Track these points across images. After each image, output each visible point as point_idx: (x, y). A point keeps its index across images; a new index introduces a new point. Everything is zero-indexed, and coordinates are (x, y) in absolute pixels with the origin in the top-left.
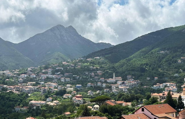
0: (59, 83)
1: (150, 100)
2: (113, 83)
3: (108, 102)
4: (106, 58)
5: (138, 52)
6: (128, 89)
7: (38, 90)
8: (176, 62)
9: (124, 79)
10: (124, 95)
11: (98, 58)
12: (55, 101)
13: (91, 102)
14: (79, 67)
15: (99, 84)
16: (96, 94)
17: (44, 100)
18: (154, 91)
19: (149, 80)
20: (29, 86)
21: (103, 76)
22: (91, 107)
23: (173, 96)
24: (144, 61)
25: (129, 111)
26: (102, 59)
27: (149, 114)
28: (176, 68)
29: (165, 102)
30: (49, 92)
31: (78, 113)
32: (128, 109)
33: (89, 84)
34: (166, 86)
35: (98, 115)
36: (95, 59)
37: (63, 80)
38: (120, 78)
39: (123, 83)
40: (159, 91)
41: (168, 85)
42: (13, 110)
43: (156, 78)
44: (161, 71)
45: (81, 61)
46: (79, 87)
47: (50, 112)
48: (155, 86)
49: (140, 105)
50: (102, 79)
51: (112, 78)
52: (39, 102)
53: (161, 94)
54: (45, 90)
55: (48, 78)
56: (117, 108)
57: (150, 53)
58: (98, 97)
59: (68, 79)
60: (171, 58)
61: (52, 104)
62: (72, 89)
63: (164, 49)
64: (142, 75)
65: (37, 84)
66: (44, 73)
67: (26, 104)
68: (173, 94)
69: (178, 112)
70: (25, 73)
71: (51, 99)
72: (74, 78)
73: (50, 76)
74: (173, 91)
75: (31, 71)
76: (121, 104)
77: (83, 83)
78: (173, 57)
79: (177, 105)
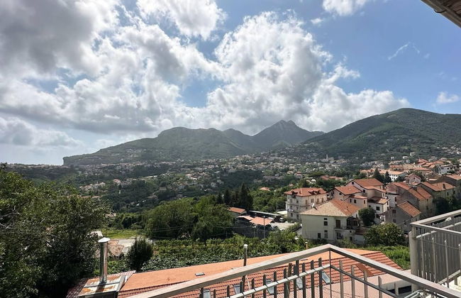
0: (284, 163)
1: (359, 175)
2: (326, 163)
3: (323, 177)
4: (320, 143)
5: (348, 137)
6: (339, 167)
7: (268, 168)
8: (382, 143)
9: (336, 159)
10: (336, 171)
11: (313, 143)
12: (281, 176)
13: (309, 177)
14: (298, 151)
15: (315, 163)
16: (313, 171)
17: (273, 176)
18: (362, 168)
19: (358, 160)
20: (262, 166)
21: (318, 157)
22: (309, 181)
23: (380, 172)
25: (341, 184)
26: (316, 144)
27: (359, 187)
28: (382, 149)
29: (373, 177)
31: (300, 185)
32: (340, 182)
33: (307, 164)
35: (315, 187)
36: (311, 144)
37: (286, 161)
38: (332, 158)
39: (335, 162)
40: (367, 168)
41: (376, 163)
42: (252, 182)
43: (364, 158)
45: (299, 146)
46: (299, 166)
47: (278, 183)
48: (363, 164)
49: (351, 180)
50: (318, 160)
51: (325, 158)
52: (270, 177)
53: (370, 171)
54: (273, 168)
55: (275, 159)
56: (330, 182)
58: (314, 173)
59: (290, 160)
60: (377, 140)
61: (279, 178)
62: (293, 167)
64: (351, 156)
65: (268, 164)
66: (272, 156)
67: (261, 178)
69: (386, 185)
70: (259, 157)
71: (278, 175)
73: (277, 158)
74: (380, 168)
75: (263, 155)
76: (334, 179)
77: (302, 162)
78: (380, 140)
79: (385, 180)
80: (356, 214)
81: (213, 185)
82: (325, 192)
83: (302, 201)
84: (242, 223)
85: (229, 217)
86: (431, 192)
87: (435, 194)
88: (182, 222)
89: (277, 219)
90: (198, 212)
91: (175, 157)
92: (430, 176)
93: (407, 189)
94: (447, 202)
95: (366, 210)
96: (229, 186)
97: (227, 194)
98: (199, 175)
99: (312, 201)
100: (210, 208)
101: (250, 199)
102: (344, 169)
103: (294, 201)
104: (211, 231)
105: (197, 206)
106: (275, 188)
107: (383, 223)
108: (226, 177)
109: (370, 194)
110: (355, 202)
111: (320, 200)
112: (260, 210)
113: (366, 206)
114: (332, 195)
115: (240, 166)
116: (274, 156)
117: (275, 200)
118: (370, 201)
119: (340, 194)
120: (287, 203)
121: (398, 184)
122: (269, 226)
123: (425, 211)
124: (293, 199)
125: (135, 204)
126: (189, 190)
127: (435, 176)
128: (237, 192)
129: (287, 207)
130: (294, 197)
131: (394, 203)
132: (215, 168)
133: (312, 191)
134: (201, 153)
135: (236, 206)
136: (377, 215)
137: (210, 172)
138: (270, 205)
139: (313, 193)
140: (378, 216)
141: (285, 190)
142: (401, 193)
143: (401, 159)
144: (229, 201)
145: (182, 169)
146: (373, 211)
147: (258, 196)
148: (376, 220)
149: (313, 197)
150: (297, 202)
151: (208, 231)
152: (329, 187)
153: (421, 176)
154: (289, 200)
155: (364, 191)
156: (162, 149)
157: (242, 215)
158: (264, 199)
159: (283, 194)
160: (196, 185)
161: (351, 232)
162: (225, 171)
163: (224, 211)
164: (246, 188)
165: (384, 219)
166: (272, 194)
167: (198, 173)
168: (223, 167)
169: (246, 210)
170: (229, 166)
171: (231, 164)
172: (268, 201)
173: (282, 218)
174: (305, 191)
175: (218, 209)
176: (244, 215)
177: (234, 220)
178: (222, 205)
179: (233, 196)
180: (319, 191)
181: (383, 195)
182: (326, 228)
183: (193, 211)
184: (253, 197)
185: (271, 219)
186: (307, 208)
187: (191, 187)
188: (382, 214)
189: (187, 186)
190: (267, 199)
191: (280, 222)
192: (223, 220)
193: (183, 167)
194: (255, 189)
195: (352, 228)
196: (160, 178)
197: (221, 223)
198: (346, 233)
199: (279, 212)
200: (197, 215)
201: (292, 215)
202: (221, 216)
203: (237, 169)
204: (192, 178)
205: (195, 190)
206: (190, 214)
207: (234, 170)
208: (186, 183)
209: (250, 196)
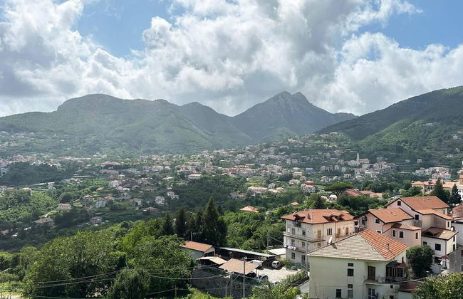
0: (284, 165)
1: (410, 190)
2: (356, 167)
3: (349, 191)
4: (348, 133)
5: (394, 125)
6: (378, 175)
7: (258, 174)
8: (450, 137)
9: (373, 161)
10: (371, 183)
11: (336, 133)
12: (279, 188)
13: (326, 190)
14: (309, 145)
15: (337, 167)
16: (333, 181)
17: (265, 186)
18: (416, 179)
19: (409, 163)
20: (248, 169)
21: (342, 156)
22: (326, 198)
23: (444, 186)
24: (402, 138)
25: (379, 204)
26: (341, 135)
27: (409, 210)
28: (449, 146)
29: (432, 194)
30: (271, 177)
31: (309, 204)
32: (377, 201)
33: (323, 168)
34: (433, 172)
35: (335, 208)
36: (332, 135)
37: (288, 162)
38: (366, 160)
39: (371, 167)
40: (423, 178)
41: (437, 170)
42: (229, 197)
43: (419, 161)
44: (428, 151)
45: (312, 138)
46: (309, 171)
47: (273, 201)
48: (417, 172)
49: (396, 197)
50: (341, 161)
51: (355, 159)
52: (260, 188)
53: (426, 183)
54: (266, 174)
55: (269, 159)
56: (361, 200)
57: (411, 125)
58: (335, 185)
59: (295, 161)
60: (442, 132)
61: (275, 191)
62: (300, 173)
63: (432, 120)
64: (398, 156)
65: (257, 166)
66: (264, 153)
67: (244, 191)
68: (444, 183)
69: (452, 207)
70: (242, 153)
71: (273, 185)
72: (303, 160)
73: (273, 157)
74: (444, 179)
75: (249, 150)
76: (368, 195)
77: (316, 165)
78: (445, 132)
79: (451, 199)
80: (401, 257)
81: (160, 201)
82: (352, 217)
83: (312, 233)
84: (205, 270)
85: (182, 260)
88: (94, 268)
89: (268, 264)
90: (126, 250)
91: (92, 149)
95: (418, 250)
96: (188, 204)
97: (181, 218)
98: (133, 183)
99: (329, 232)
100: (148, 242)
101: (222, 227)
102: (384, 179)
103: (298, 232)
104: (147, 285)
105: (125, 239)
106: (267, 208)
107: (445, 272)
108: (183, 186)
109: (426, 222)
110: (401, 235)
111: (343, 232)
112: (240, 244)
113: (418, 243)
114: (364, 222)
115: (209, 168)
116: (267, 153)
117: (266, 229)
118: (427, 234)
119: (378, 221)
120: (285, 233)
122: (253, 275)
124: (296, 229)
125: (11, 233)
126: (114, 209)
128: (200, 214)
129: (286, 242)
130: (299, 225)
132: (167, 171)
133: (328, 215)
134: (140, 142)
136: (436, 258)
137: (154, 177)
138: (256, 237)
139: (330, 219)
140: (438, 260)
141: (284, 212)
144: (184, 231)
145: (102, 171)
146: (430, 252)
147: (237, 221)
148: (434, 267)
149: (332, 226)
150: (304, 233)
151: (141, 286)
152: (359, 209)
154: (288, 230)
155: (417, 217)
156: (66, 133)
157: (206, 255)
158: (247, 226)
159: (280, 219)
160: (128, 200)
161: (392, 287)
162: (183, 176)
163: (174, 247)
164: (216, 208)
165: (448, 265)
166: (262, 218)
167: (133, 179)
168: (178, 169)
169: (214, 246)
170: (190, 167)
171: (193, 165)
172: (254, 231)
173: (276, 262)
174: (318, 215)
175: (162, 244)
176: (211, 254)
177: (192, 264)
178: (171, 237)
179: (193, 221)
180: (341, 215)
181: (448, 225)
182: (351, 280)
183: (117, 247)
184: (229, 222)
185: (257, 262)
186: (319, 244)
187: (118, 203)
188: (445, 257)
189: (111, 202)
190: (252, 226)
191: (273, 268)
192: (172, 264)
193: (104, 168)
194: (233, 209)
195: (394, 281)
196: (60, 187)
197: (167, 271)
198: (384, 289)
199: (272, 251)
200: (125, 256)
201: (293, 255)
202: (168, 258)
203: (204, 173)
204: (120, 188)
205: (125, 209)
206: (111, 253)
207: (198, 176)
208: (110, 197)
209: (223, 222)
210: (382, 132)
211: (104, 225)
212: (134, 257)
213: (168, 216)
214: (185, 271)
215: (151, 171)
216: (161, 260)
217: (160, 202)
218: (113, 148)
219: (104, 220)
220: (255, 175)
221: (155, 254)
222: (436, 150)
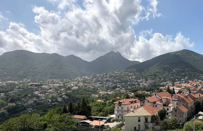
0: (114, 83)
1: (159, 90)
2: (140, 82)
3: (138, 92)
6: (148, 85)
8: (172, 71)
10: (146, 88)
12: (112, 92)
13: (130, 92)
15: (134, 83)
17: (106, 91)
18: (161, 86)
20: (98, 84)
29: (166, 91)
31: (124, 97)
32: (148, 95)
33: (129, 83)
34: (167, 83)
38: (144, 80)
39: (146, 82)
40: (163, 86)
42: (91, 96)
43: (162, 79)
45: (124, 71)
46: (123, 84)
49: (154, 93)
50: (135, 80)
51: (140, 79)
52: (104, 92)
53: (164, 87)
54: (106, 86)
55: (107, 80)
59: (118, 81)
61: (110, 93)
62: (120, 86)
63: (166, 64)
64: (155, 78)
65: (102, 83)
66: (105, 77)
68: (170, 87)
70: (96, 78)
71: (109, 91)
72: (121, 80)
73: (108, 79)
75: (98, 76)
77: (126, 82)
79: (172, 92)
80: (156, 114)
82: (139, 101)
83: (125, 108)
84: (83, 126)
85: (73, 123)
86: (194, 98)
87: (195, 99)
89: (109, 121)
90: (46, 121)
91: (23, 77)
92: (194, 90)
93: (183, 97)
94: (200, 104)
95: (162, 111)
96: (73, 100)
97: (71, 106)
98: (46, 92)
99: (131, 107)
100: (57, 117)
101: (89, 109)
102: (150, 86)
103: (120, 108)
105: (46, 116)
106: (107, 100)
107: (170, 117)
108: (70, 93)
109: (164, 101)
110: (156, 106)
111: (136, 106)
112: (97, 115)
113: (162, 108)
114: (144, 102)
115: (81, 84)
116: (106, 77)
117: (107, 108)
118: (164, 105)
119: (148, 102)
120: (115, 109)
121: (179, 95)
122: (103, 125)
123: (190, 109)
124: (119, 107)
126: (38, 104)
127: (196, 90)
128: (79, 104)
129: (116, 112)
130: (120, 105)
131: (176, 106)
132: (62, 86)
133: (131, 101)
135: (78, 114)
137: (55, 89)
138: (104, 111)
139: (132, 102)
140: (168, 114)
141: (114, 101)
142: (180, 100)
143: (181, 80)
144: (72, 111)
146: (165, 111)
147: (95, 106)
148: (167, 116)
149: (132, 105)
150: (122, 108)
152: (142, 98)
153: (190, 90)
154: (116, 108)
155: (161, 99)
156: (6, 69)
157: (83, 120)
158: (99, 108)
159: (113, 104)
160: (44, 100)
161: (153, 124)
162: (69, 88)
163: (69, 118)
164: (86, 101)
165: (171, 115)
166: (106, 104)
167: (46, 90)
168: (67, 85)
169: (86, 116)
170: (72, 84)
171: (74, 83)
172: (102, 109)
173: (112, 120)
174: (127, 101)
175: (63, 117)
176: (85, 119)
177: (78, 124)
178: (67, 114)
179: (76, 107)
180: (136, 101)
181: (171, 101)
182: (139, 123)
183: (42, 120)
184: (92, 107)
185: (105, 121)
186: (128, 112)
187: (39, 101)
188: (170, 113)
189: (36, 101)
190: (101, 107)
191: (111, 122)
192: (69, 125)
193: (30, 86)
194: (93, 101)
195: (154, 122)
196: (8, 95)
197: (67, 127)
198: (150, 125)
199: (110, 116)
200: (46, 123)
201: (118, 117)
202: (67, 122)
203: (79, 87)
204: (40, 95)
205: (43, 104)
206: (40, 123)
207: (76, 88)
208: (35, 99)
209: (89, 106)
210: (149, 69)
211: (33, 111)
212: (51, 123)
213: (64, 105)
214: (75, 127)
215: (54, 86)
216: (64, 124)
217: (60, 100)
218: (33, 76)
219: (33, 109)
220: (101, 87)
221: (60, 121)
222: (168, 75)
